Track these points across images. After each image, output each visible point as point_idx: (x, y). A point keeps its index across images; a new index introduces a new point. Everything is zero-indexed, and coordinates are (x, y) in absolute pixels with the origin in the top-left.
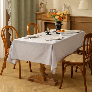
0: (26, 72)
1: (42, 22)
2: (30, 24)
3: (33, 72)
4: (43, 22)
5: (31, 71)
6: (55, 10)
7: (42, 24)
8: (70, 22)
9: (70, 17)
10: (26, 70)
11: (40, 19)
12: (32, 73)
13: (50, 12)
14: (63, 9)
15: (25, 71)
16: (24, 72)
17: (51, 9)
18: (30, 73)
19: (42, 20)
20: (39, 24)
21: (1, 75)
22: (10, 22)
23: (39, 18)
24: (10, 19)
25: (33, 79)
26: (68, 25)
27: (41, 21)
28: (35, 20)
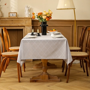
6: (16, 14)
13: (9, 16)
14: (27, 12)
17: (11, 13)
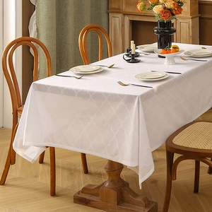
0: (71, 174)
1: (123, 21)
2: (88, 29)
3: (91, 174)
4: (127, 19)
5: (86, 171)
7: (123, 25)
8: (200, 18)
9: (200, 4)
10: (73, 167)
11: (118, 11)
12: (88, 176)
15: (69, 169)
16: (66, 173)
18: (82, 176)
19: (125, 15)
20: (115, 25)
21: (3, 184)
22: (35, 22)
23: (117, 7)
24: (35, 13)
25: (87, 197)
26: (193, 28)
27: (120, 16)
28: (106, 15)
